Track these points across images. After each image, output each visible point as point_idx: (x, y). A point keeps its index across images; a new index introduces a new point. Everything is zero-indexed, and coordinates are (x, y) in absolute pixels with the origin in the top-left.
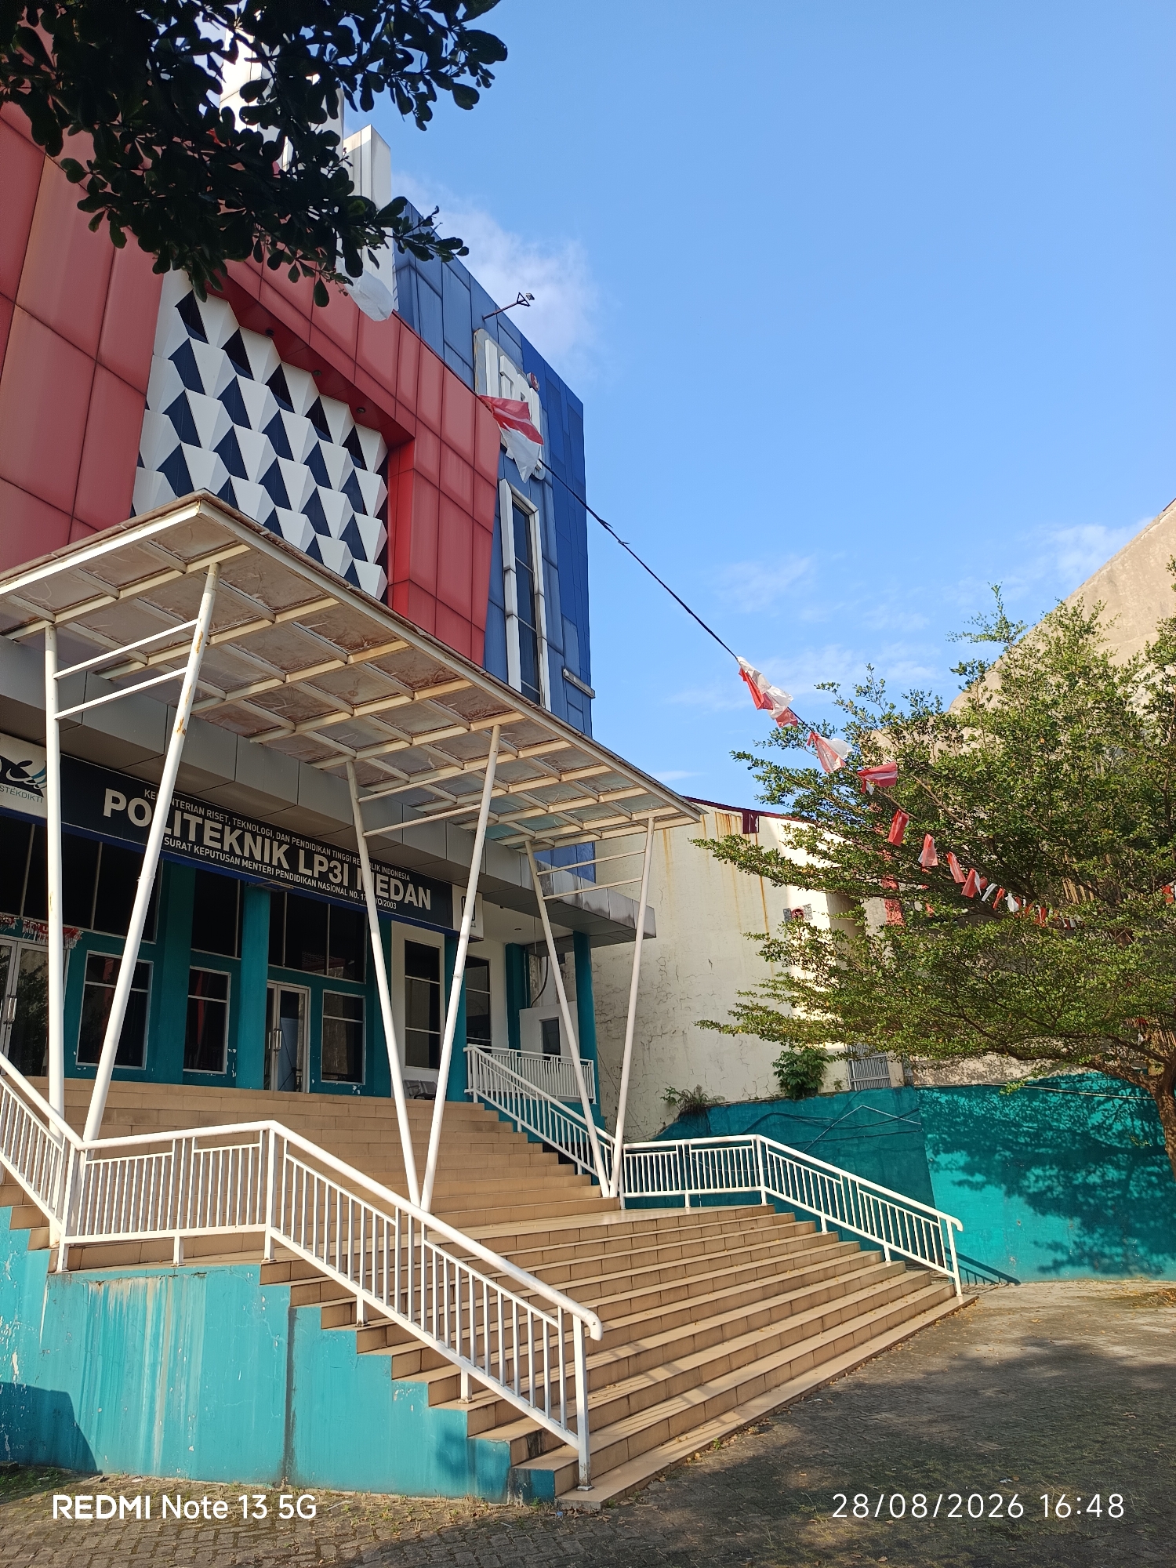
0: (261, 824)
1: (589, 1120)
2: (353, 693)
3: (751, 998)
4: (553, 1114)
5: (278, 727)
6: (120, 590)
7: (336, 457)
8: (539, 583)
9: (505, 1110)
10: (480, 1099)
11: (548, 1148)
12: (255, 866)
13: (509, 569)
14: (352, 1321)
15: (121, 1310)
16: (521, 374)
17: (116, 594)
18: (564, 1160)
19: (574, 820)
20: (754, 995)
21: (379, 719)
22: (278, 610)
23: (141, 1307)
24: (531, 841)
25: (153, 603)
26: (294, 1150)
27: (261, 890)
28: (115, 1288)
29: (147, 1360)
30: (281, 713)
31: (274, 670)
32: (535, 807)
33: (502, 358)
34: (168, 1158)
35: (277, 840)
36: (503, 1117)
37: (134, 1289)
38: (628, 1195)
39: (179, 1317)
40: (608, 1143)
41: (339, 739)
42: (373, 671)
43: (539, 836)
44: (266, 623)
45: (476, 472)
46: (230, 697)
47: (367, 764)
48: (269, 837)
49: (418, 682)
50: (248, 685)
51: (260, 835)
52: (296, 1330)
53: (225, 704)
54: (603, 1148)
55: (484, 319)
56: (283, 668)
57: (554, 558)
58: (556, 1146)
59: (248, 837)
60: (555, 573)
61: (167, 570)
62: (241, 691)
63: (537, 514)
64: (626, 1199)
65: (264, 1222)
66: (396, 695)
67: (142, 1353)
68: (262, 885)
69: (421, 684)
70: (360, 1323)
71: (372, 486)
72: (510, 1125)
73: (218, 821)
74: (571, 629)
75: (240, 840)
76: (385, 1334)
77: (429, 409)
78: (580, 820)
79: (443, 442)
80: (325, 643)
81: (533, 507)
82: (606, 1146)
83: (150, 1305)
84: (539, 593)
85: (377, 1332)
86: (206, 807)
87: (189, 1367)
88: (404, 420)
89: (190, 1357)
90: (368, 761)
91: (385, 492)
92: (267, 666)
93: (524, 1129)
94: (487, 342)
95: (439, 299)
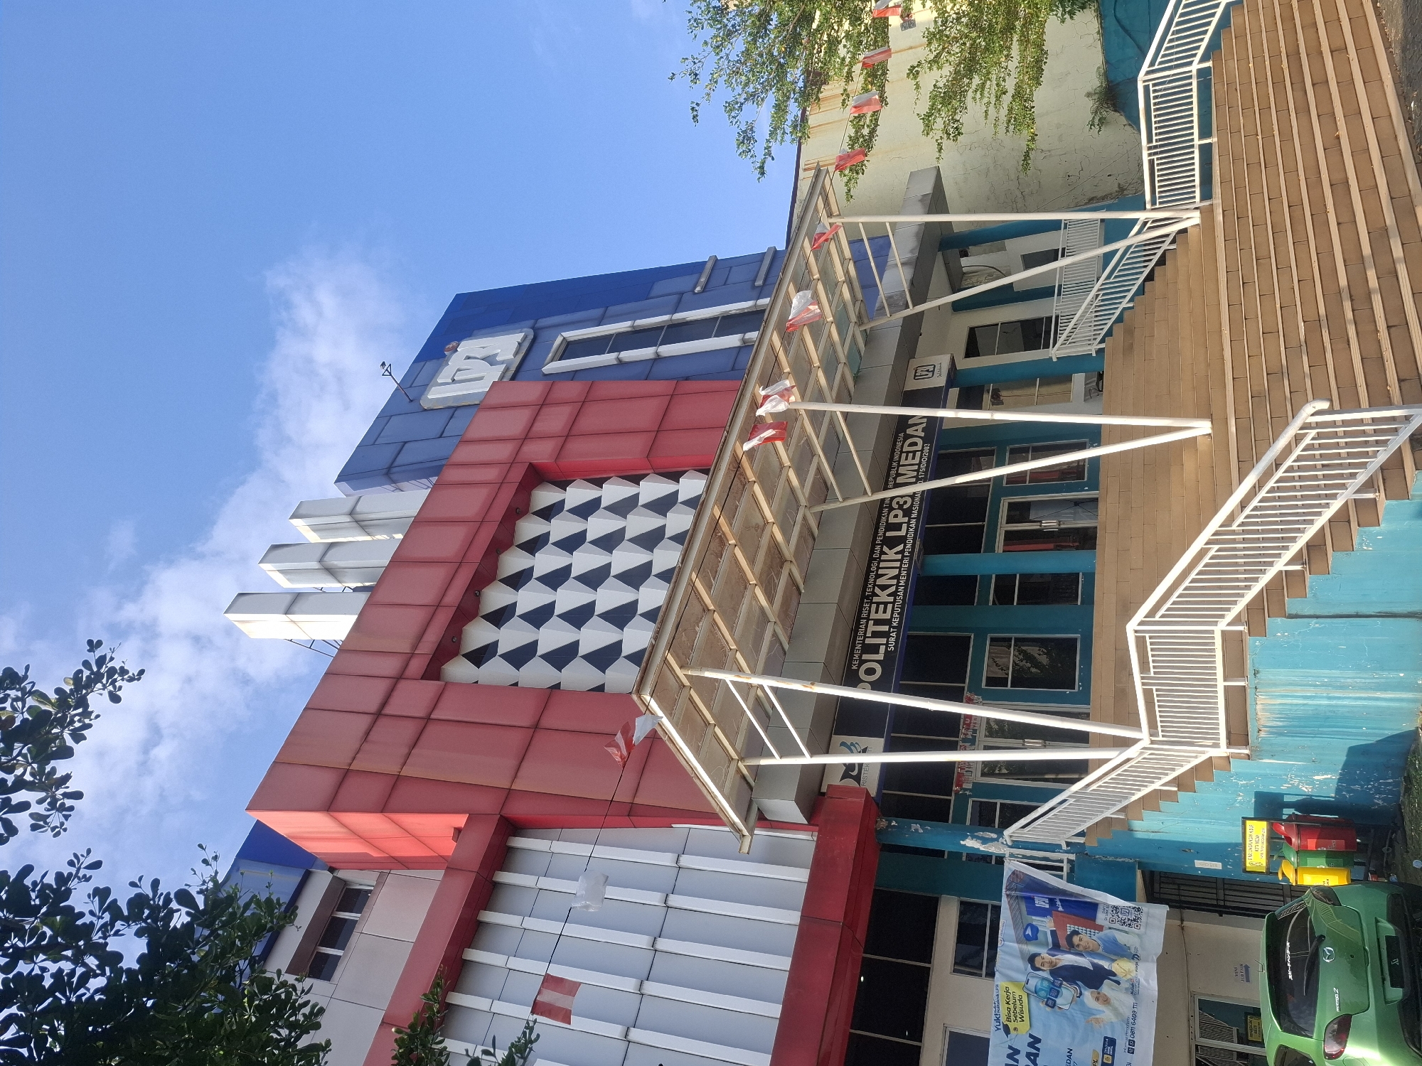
0: (868, 571)
1: (1121, 245)
2: (757, 527)
3: (1000, 123)
4: (1116, 277)
5: (791, 575)
6: (709, 724)
7: (561, 527)
8: (623, 326)
9: (1113, 320)
10: (1102, 341)
11: (1150, 277)
12: (904, 573)
13: (618, 359)
14: (1302, 573)
15: (1282, 718)
16: (448, 360)
17: (712, 727)
18: (1162, 261)
19: (838, 293)
20: (997, 119)
21: (772, 498)
22: (706, 609)
23: (1281, 707)
24: (860, 325)
25: (714, 698)
26: (1152, 613)
27: (923, 565)
28: (1263, 722)
29: (1325, 702)
30: (779, 575)
31: (748, 593)
32: (830, 335)
33: (439, 381)
34: (1157, 690)
35: (880, 556)
36: (1120, 319)
37: (1263, 710)
38: (1198, 199)
39: (1290, 684)
40: (1145, 223)
41: (792, 523)
42: (737, 522)
43: (853, 318)
44: (716, 616)
45: (544, 403)
46: (772, 618)
47: (810, 494)
48: (879, 564)
49: (741, 481)
50: (762, 609)
51: (877, 571)
52: (1307, 614)
53: (778, 622)
54: (1149, 228)
55: (411, 401)
56: (746, 588)
57: (597, 312)
58: (1147, 271)
59: (880, 582)
60: (613, 309)
61: (691, 700)
62: (766, 611)
63: (566, 334)
64: (1202, 199)
65: (1212, 632)
66: (754, 496)
67: (1320, 705)
68: (919, 565)
69: (743, 479)
70: (1303, 568)
71: (577, 494)
72: (1126, 314)
73: (870, 607)
74: (660, 288)
75: (884, 588)
76: (1315, 548)
77: (503, 452)
78: (836, 285)
79: (527, 437)
80: (724, 565)
81: (559, 340)
82: (1148, 225)
83: (1279, 701)
84: (633, 326)
85: (1311, 555)
86: (859, 618)
87: (1332, 677)
88: (518, 474)
89: (1324, 677)
90: (807, 496)
91: (579, 482)
92: (746, 601)
93: (1131, 300)
94: (430, 397)
95: (407, 445)
